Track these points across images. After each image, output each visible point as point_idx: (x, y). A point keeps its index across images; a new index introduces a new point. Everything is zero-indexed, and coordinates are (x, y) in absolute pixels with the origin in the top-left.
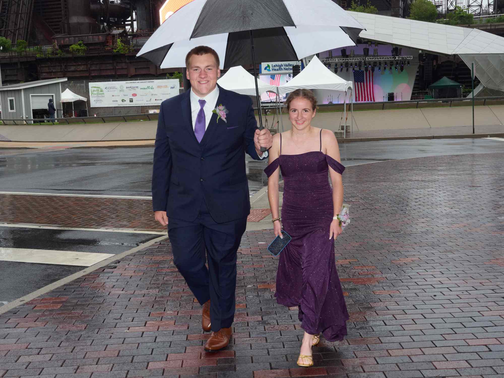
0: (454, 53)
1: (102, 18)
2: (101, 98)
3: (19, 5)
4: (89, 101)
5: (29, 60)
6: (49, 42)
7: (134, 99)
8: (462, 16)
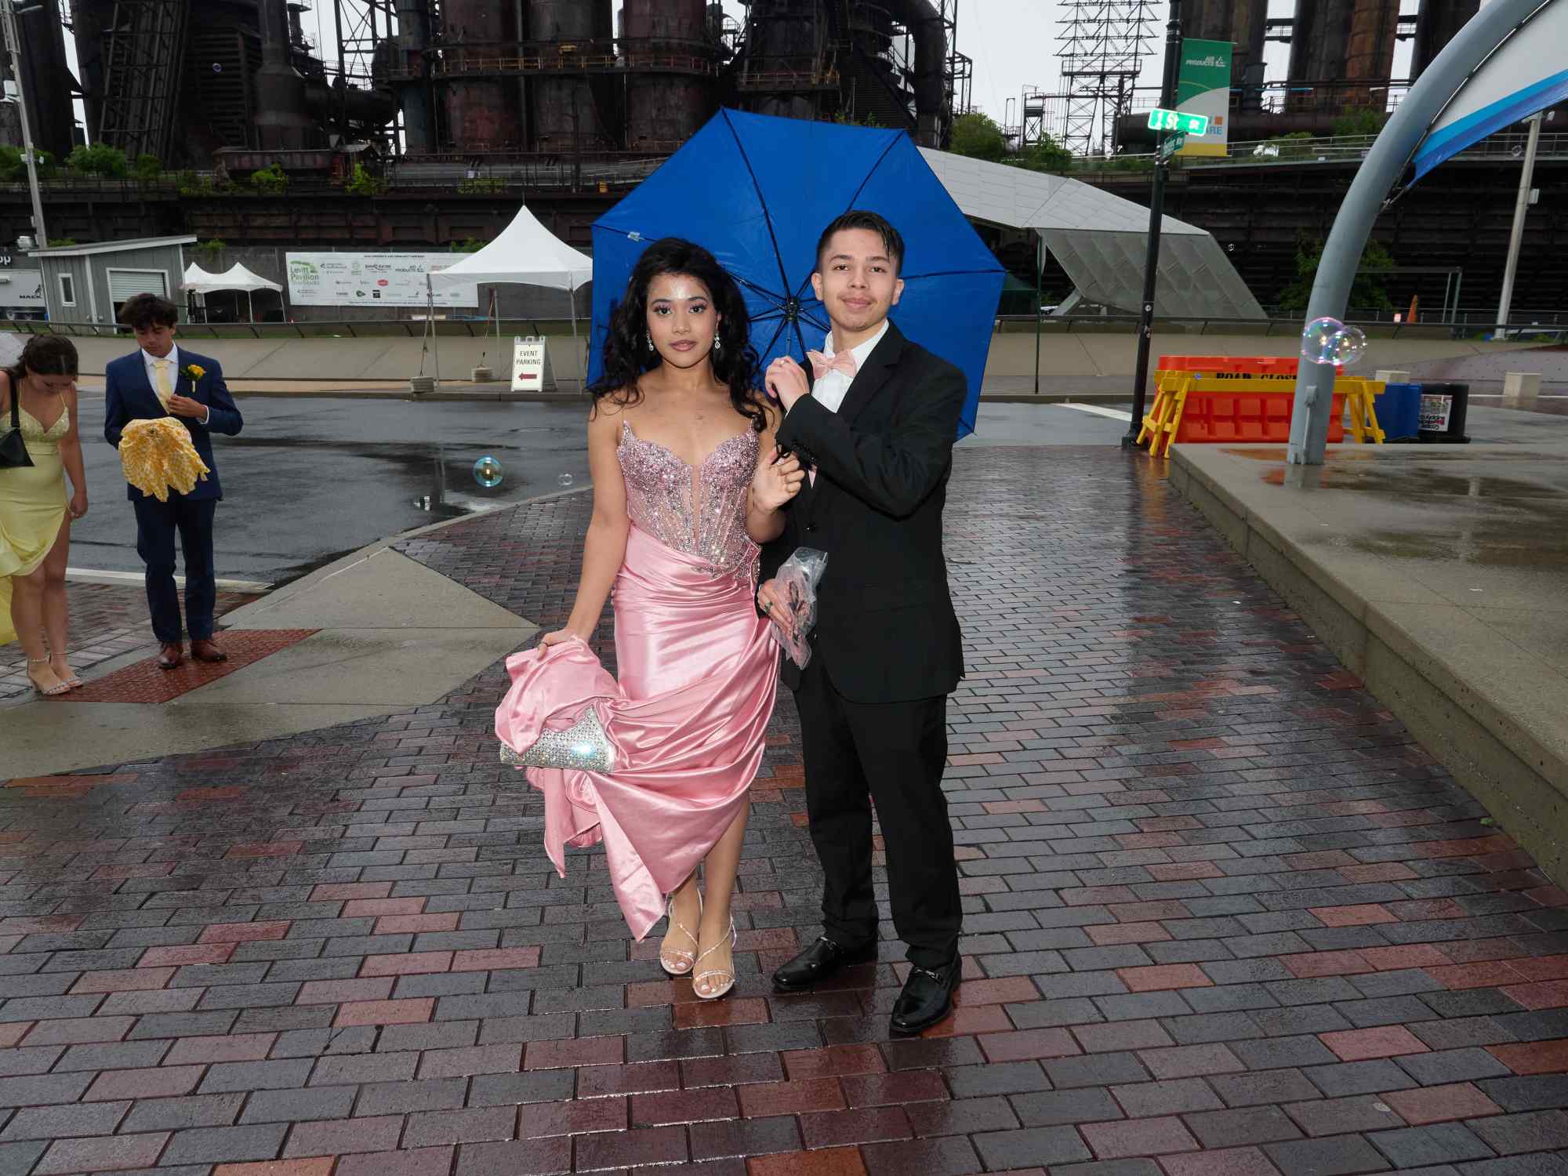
0: (1027, 226)
1: (332, 120)
2: (312, 287)
3: (148, 79)
4: (286, 291)
5: (164, 198)
6: (210, 162)
7: (383, 290)
8: (1051, 154)
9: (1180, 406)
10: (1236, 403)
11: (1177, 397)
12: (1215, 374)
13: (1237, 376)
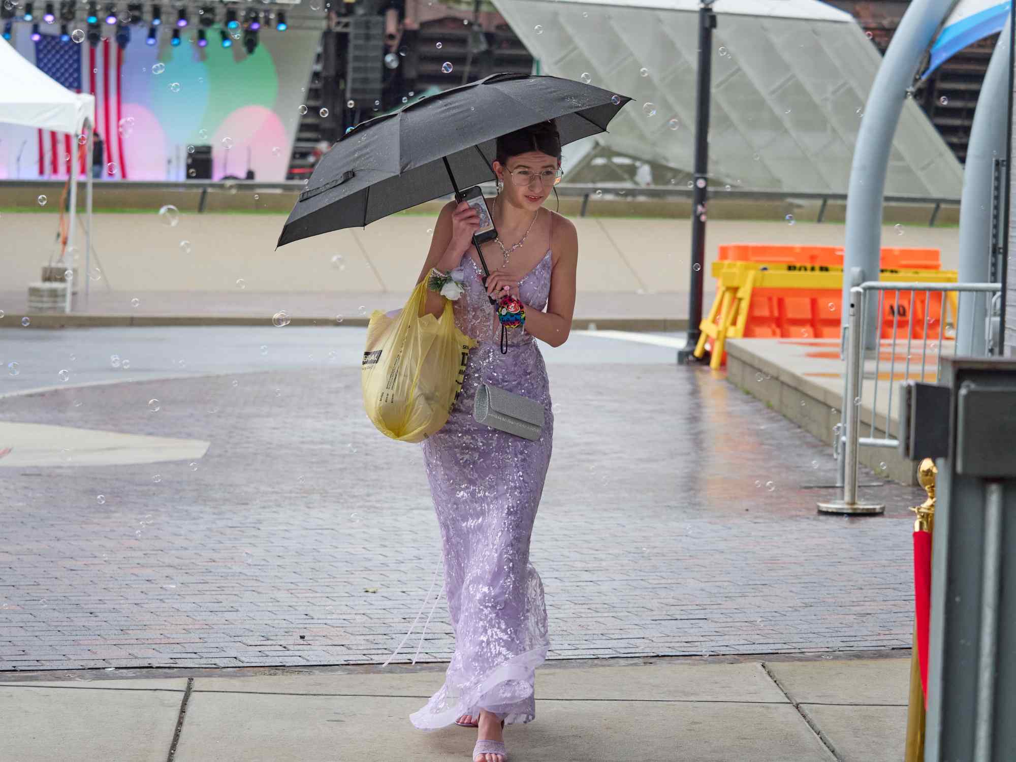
9: (745, 305)
10: (814, 303)
11: (740, 294)
12: (785, 266)
13: (813, 269)
